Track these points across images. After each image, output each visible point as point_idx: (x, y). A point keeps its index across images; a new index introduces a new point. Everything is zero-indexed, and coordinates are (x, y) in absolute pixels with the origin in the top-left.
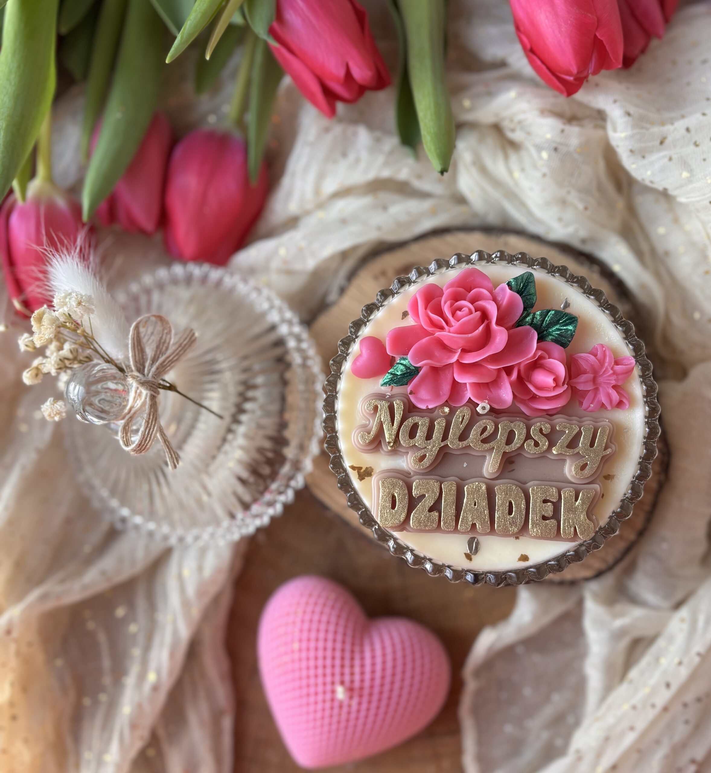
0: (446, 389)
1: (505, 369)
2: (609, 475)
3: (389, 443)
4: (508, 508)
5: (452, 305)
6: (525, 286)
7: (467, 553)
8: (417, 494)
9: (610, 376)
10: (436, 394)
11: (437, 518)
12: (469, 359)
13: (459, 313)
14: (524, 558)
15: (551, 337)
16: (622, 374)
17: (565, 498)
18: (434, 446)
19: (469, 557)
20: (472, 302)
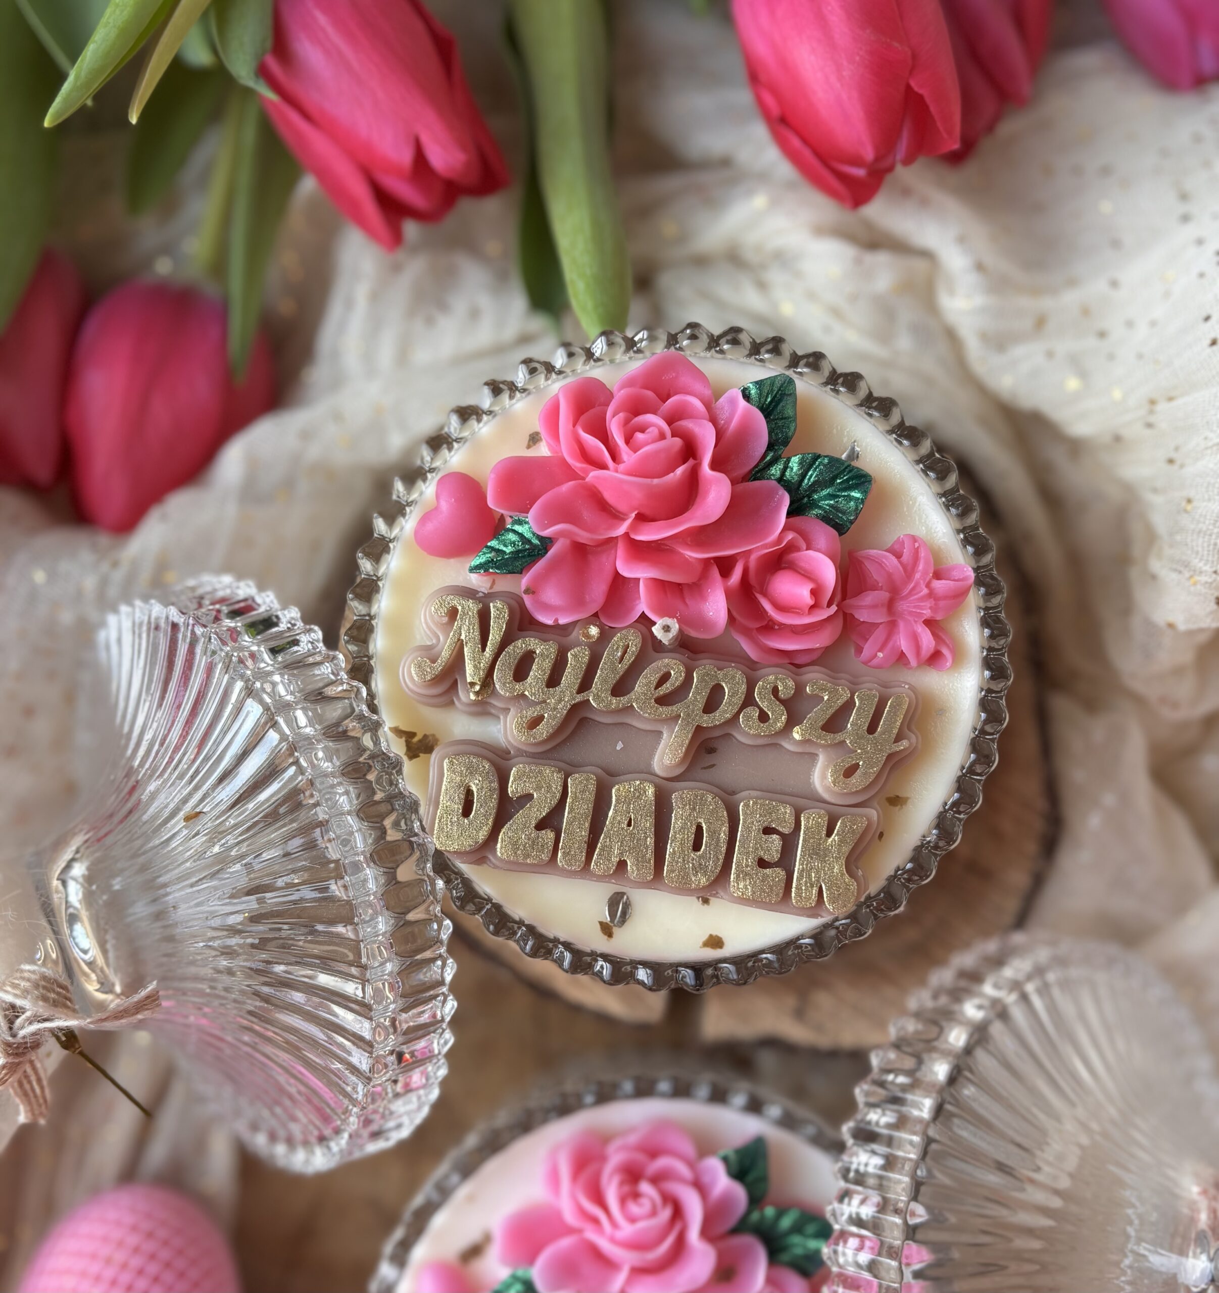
0: (598, 591)
1: (718, 560)
2: (898, 797)
3: (472, 684)
4: (693, 836)
5: (627, 422)
6: (776, 401)
7: (604, 921)
8: (517, 792)
9: (922, 599)
10: (578, 600)
11: (551, 844)
12: (647, 535)
13: (639, 436)
14: (715, 942)
15: (816, 511)
16: (946, 597)
17: (807, 828)
18: (560, 701)
19: (607, 930)
20: (670, 421)
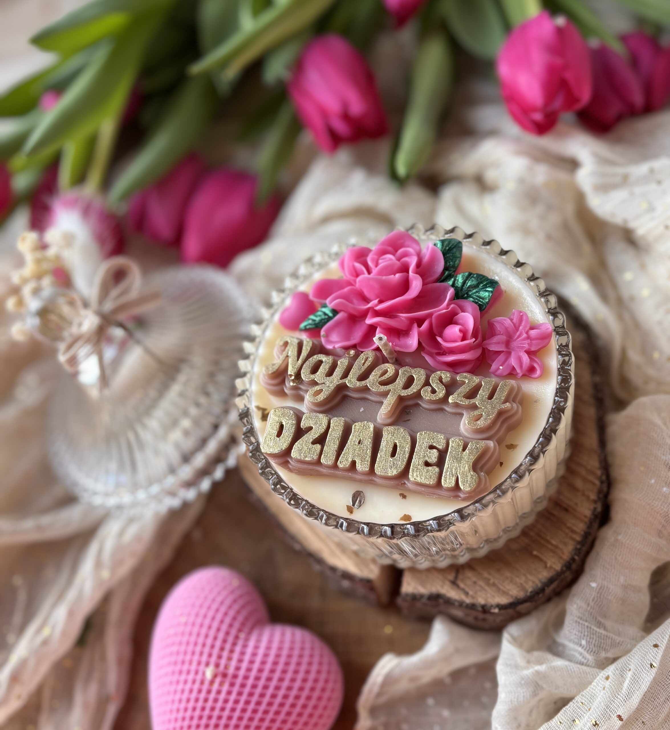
1: (417, 321)
2: (512, 445)
3: (291, 375)
4: (392, 449)
7: (349, 505)
8: (305, 426)
9: (524, 340)
10: (348, 336)
11: (318, 451)
14: (407, 518)
15: (470, 299)
16: (536, 339)
17: (453, 446)
18: (332, 383)
19: (350, 510)
20: (398, 258)
